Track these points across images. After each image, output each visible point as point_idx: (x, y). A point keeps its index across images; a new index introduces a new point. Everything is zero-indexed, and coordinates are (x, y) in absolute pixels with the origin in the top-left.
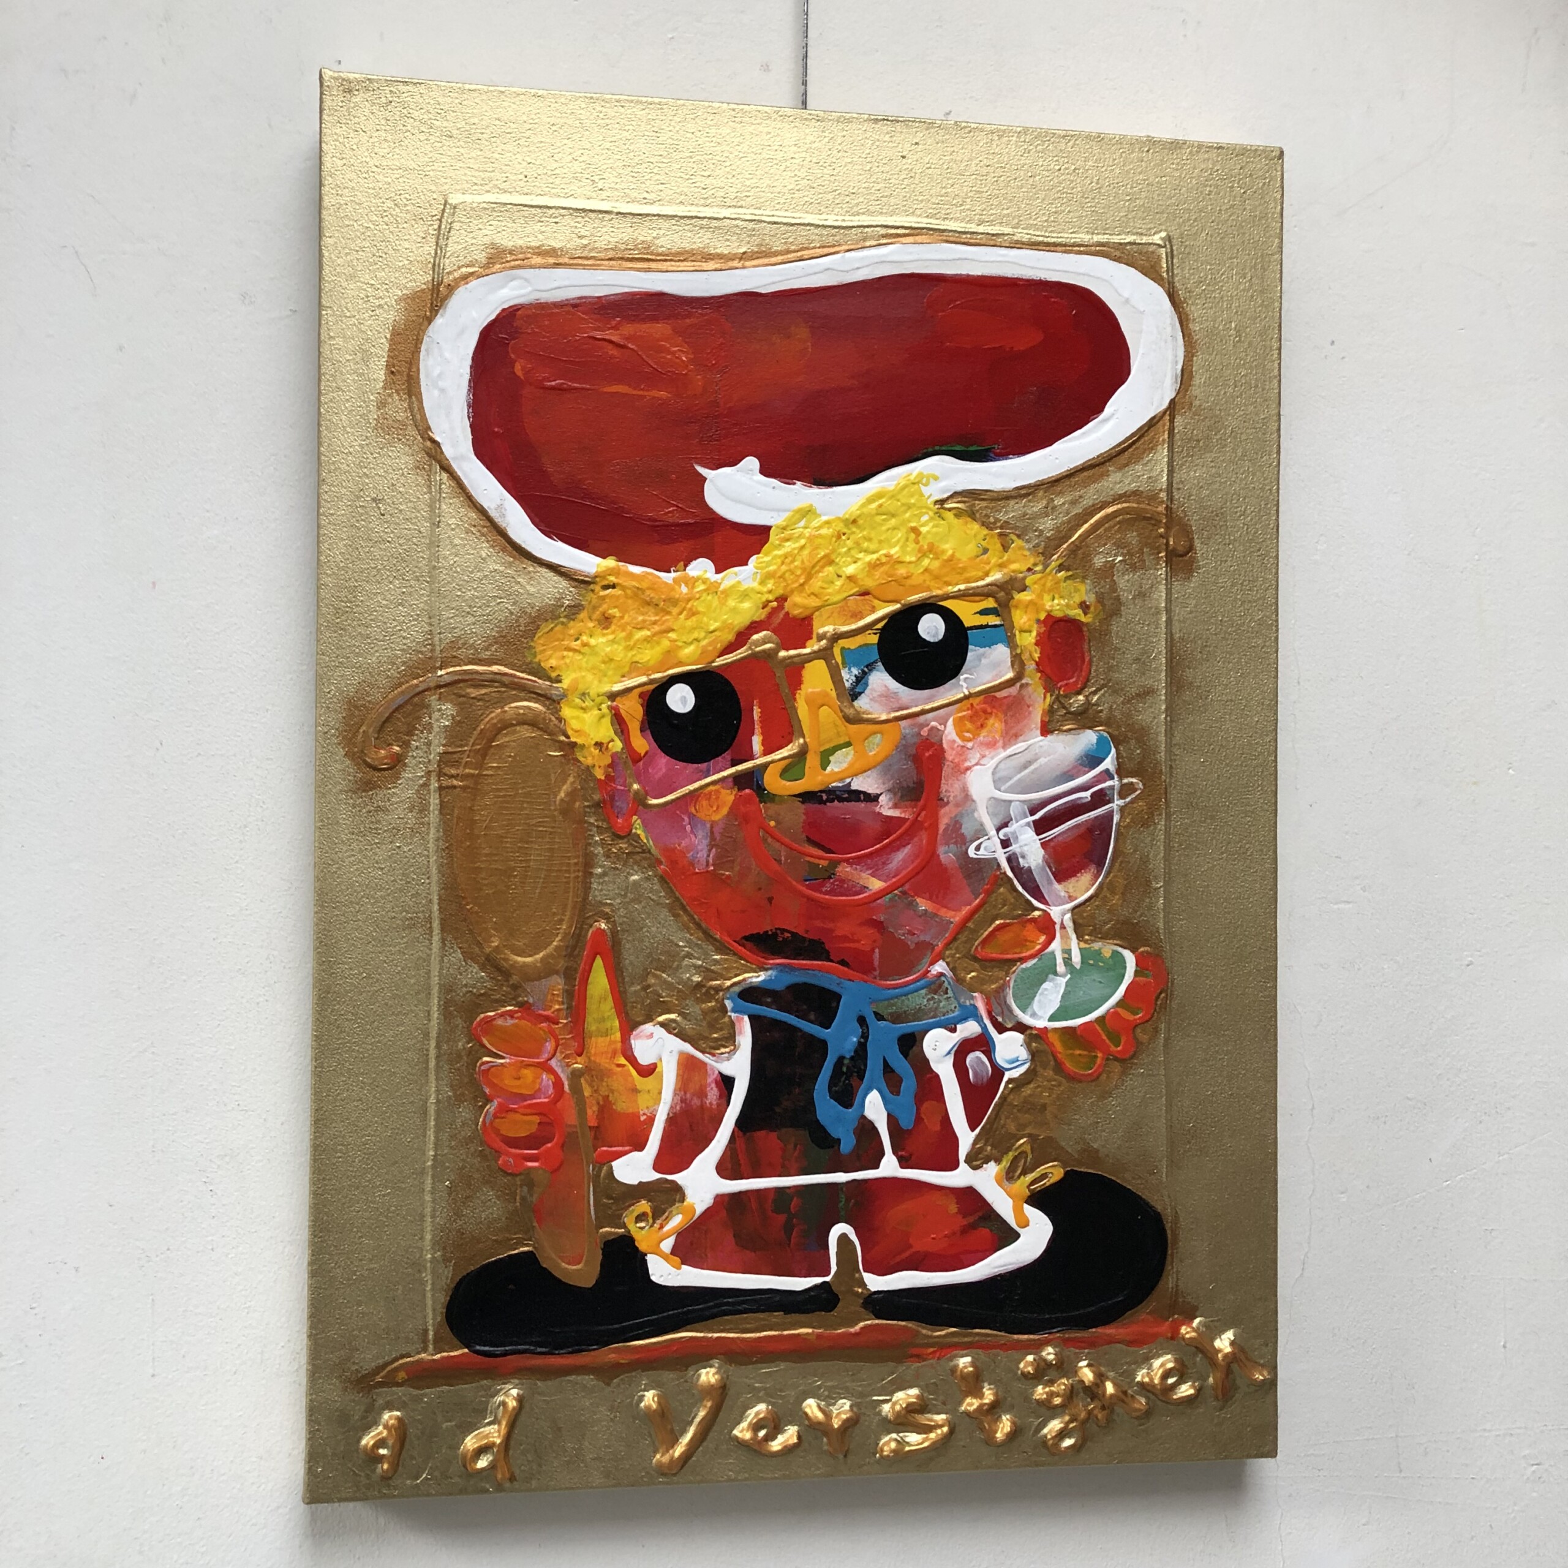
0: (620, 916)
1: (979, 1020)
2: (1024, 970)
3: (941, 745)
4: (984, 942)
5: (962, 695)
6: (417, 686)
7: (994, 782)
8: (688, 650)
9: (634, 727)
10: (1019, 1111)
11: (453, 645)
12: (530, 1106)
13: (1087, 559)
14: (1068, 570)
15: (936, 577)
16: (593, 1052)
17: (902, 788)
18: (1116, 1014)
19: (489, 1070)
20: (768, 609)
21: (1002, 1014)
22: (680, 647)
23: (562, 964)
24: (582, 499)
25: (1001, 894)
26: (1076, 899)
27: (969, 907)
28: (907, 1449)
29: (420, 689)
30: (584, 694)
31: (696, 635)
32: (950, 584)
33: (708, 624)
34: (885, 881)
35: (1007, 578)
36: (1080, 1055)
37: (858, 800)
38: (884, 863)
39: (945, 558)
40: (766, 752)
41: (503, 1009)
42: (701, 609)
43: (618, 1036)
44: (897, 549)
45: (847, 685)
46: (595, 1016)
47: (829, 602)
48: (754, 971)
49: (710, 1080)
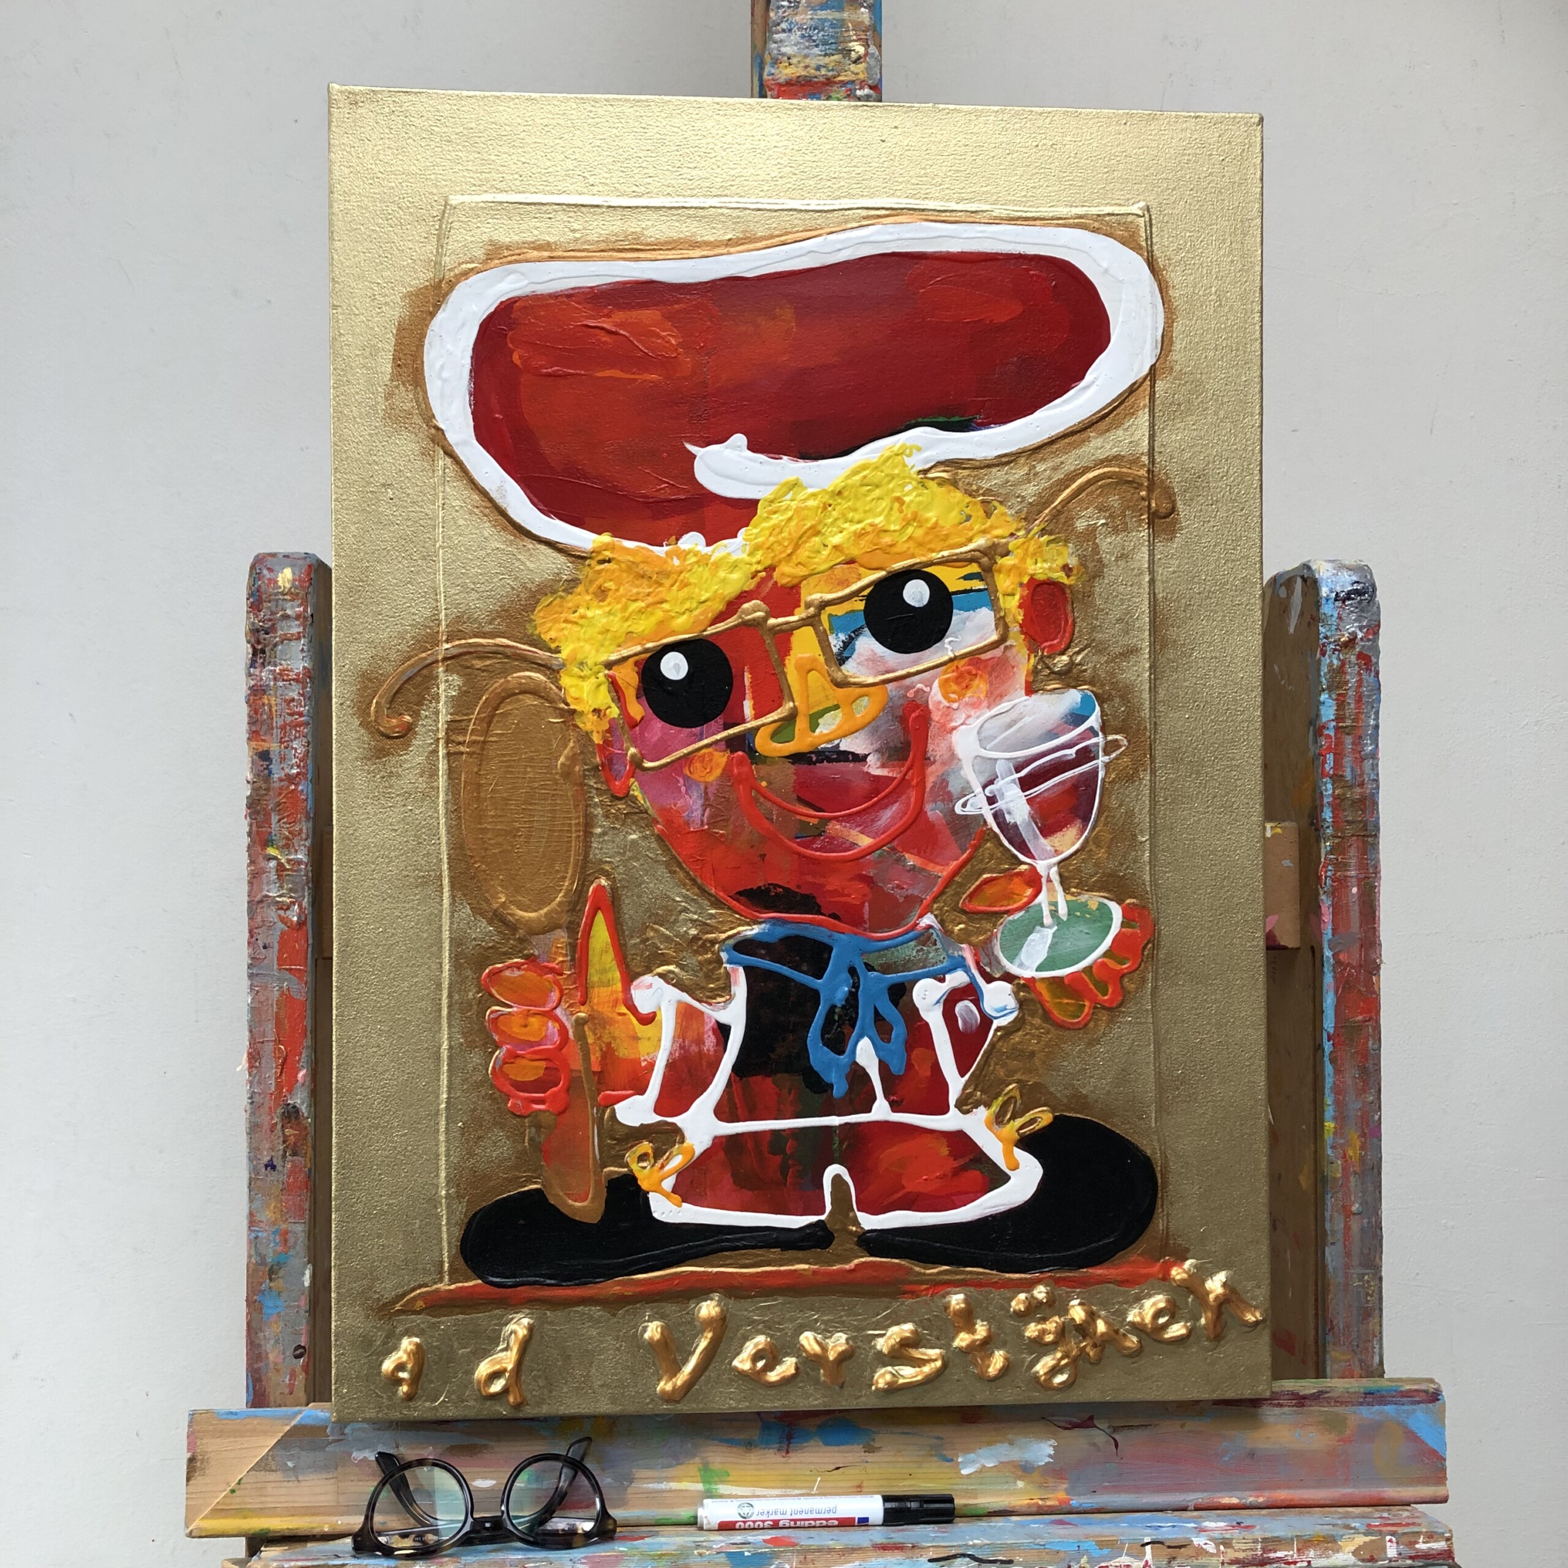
0: (619, 874)
1: (967, 970)
2: (1014, 921)
3: (927, 706)
4: (971, 896)
5: (946, 658)
6: (425, 659)
8: (681, 620)
9: (630, 694)
10: (1007, 1057)
11: (458, 619)
12: (535, 1052)
13: (1069, 522)
14: (1050, 534)
15: (920, 545)
16: (595, 1001)
17: (889, 748)
18: (1103, 964)
19: (497, 1018)
20: (757, 580)
21: (990, 964)
22: (673, 617)
23: (565, 919)
24: (578, 478)
25: (988, 849)
26: (1062, 853)
27: (955, 863)
28: (901, 1381)
29: (428, 661)
30: (582, 663)
31: (687, 605)
32: (933, 551)
33: (700, 595)
34: (873, 838)
35: (990, 543)
36: (1068, 1004)
37: (847, 760)
38: (873, 821)
39: (929, 525)
40: (757, 717)
41: (511, 961)
42: (692, 580)
43: (619, 986)
44: (881, 518)
45: (835, 650)
46: (597, 967)
47: (816, 571)
48: (749, 925)
49: (707, 1028)
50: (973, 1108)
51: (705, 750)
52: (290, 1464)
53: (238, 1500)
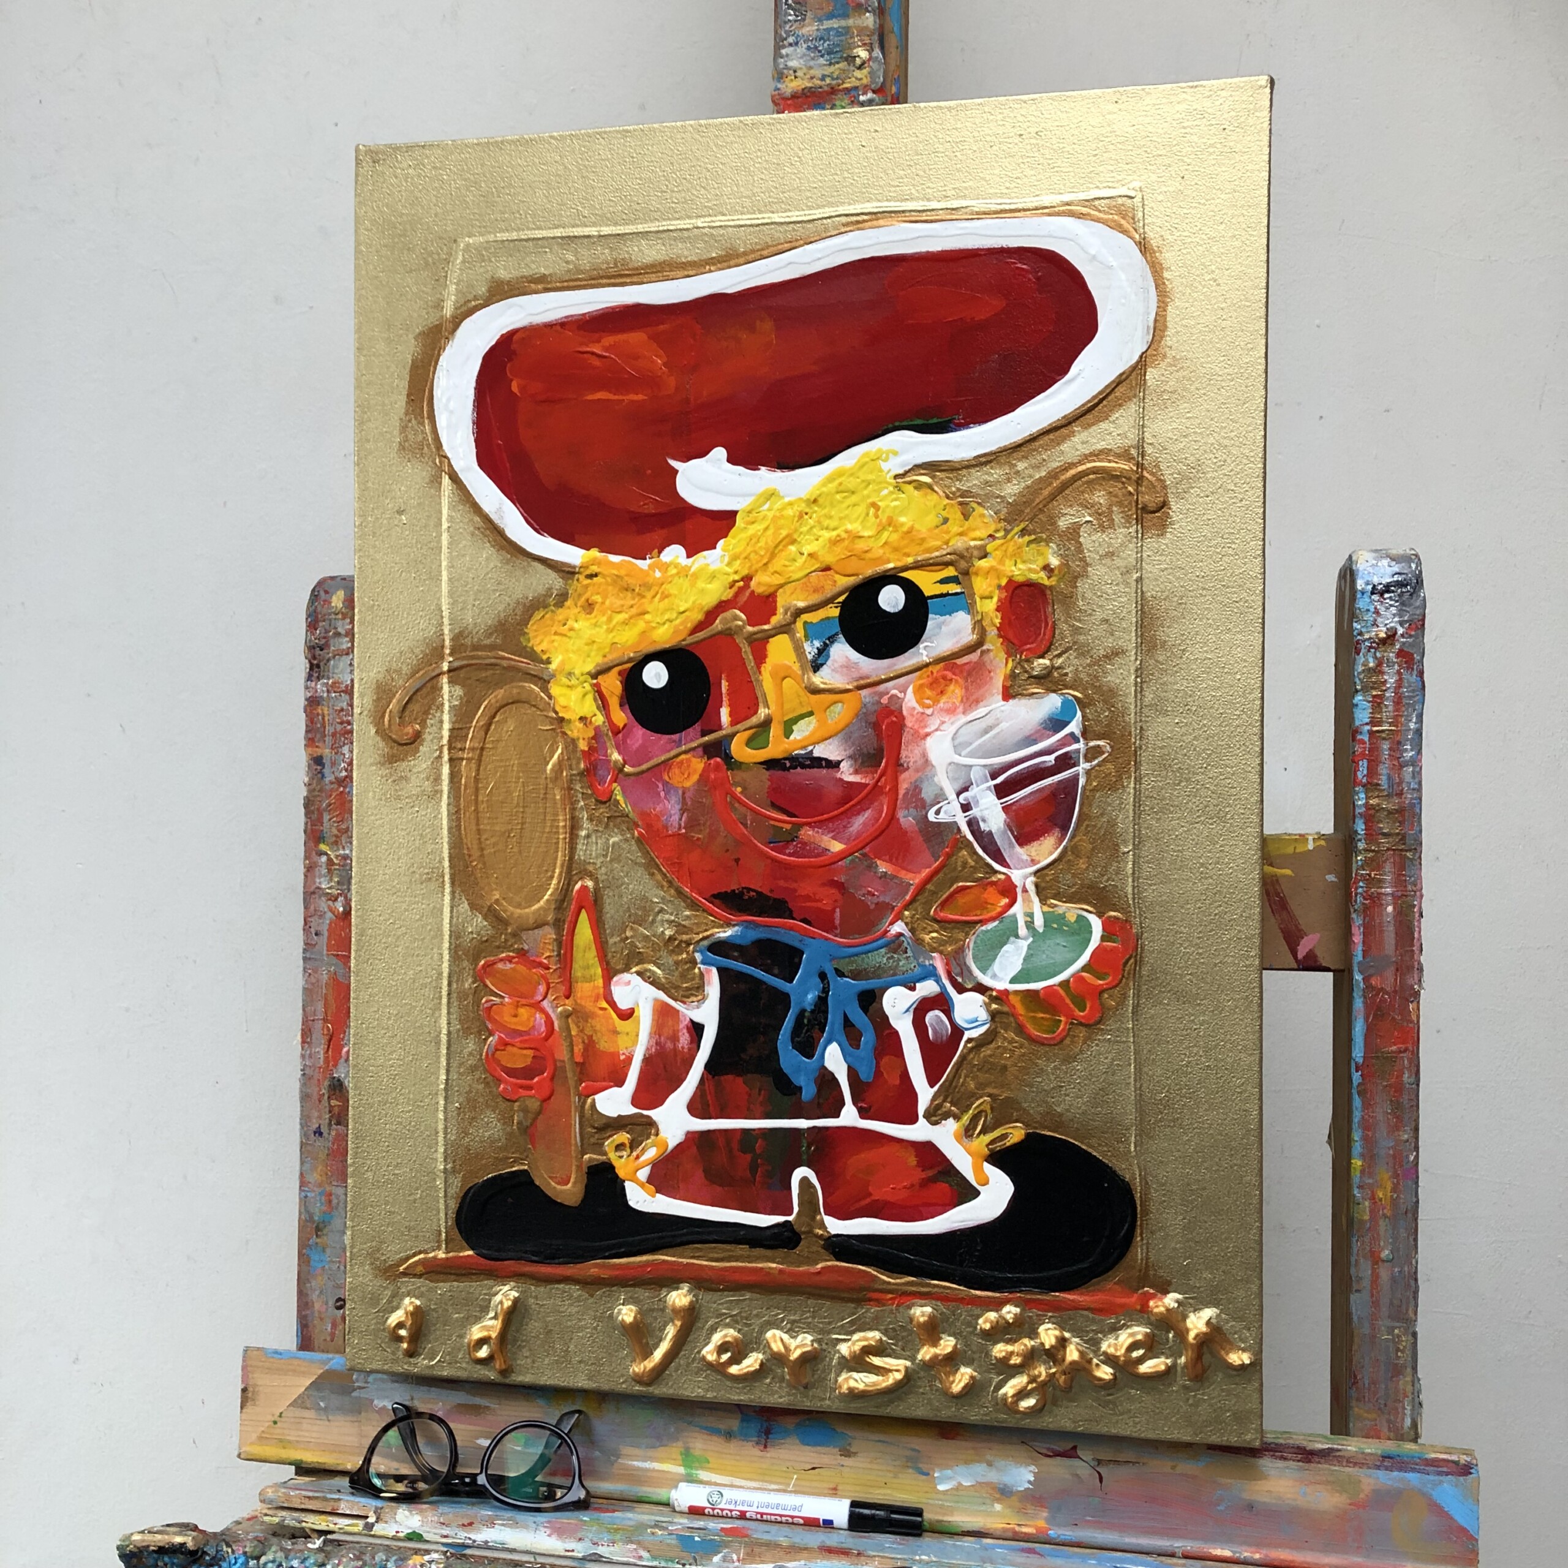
0: (602, 875)
1: (938, 981)
2: (987, 931)
3: (901, 713)
4: (943, 905)
5: (920, 663)
6: (431, 672)
7: (955, 747)
8: (662, 630)
9: (614, 703)
10: (979, 1070)
11: (460, 634)
12: (525, 1041)
13: (1052, 520)
14: (1031, 534)
15: (896, 549)
16: (579, 995)
17: (862, 755)
18: (1081, 979)
19: (491, 1008)
20: (735, 589)
21: (961, 974)
22: (654, 628)
23: (551, 916)
25: (961, 857)
26: (1039, 862)
27: (928, 870)
28: (863, 1388)
29: (434, 674)
30: (570, 674)
31: (667, 616)
32: (908, 555)
33: (680, 606)
34: (845, 844)
35: (968, 546)
36: (1043, 1018)
37: (820, 767)
38: (845, 827)
39: (905, 530)
40: (733, 723)
41: (503, 955)
42: (673, 591)
43: (600, 982)
44: (856, 525)
45: (810, 657)
46: (581, 963)
47: (791, 579)
48: (722, 926)
49: (681, 1026)
50: (942, 1119)
51: (683, 757)
52: (322, 1404)
53: (278, 1431)
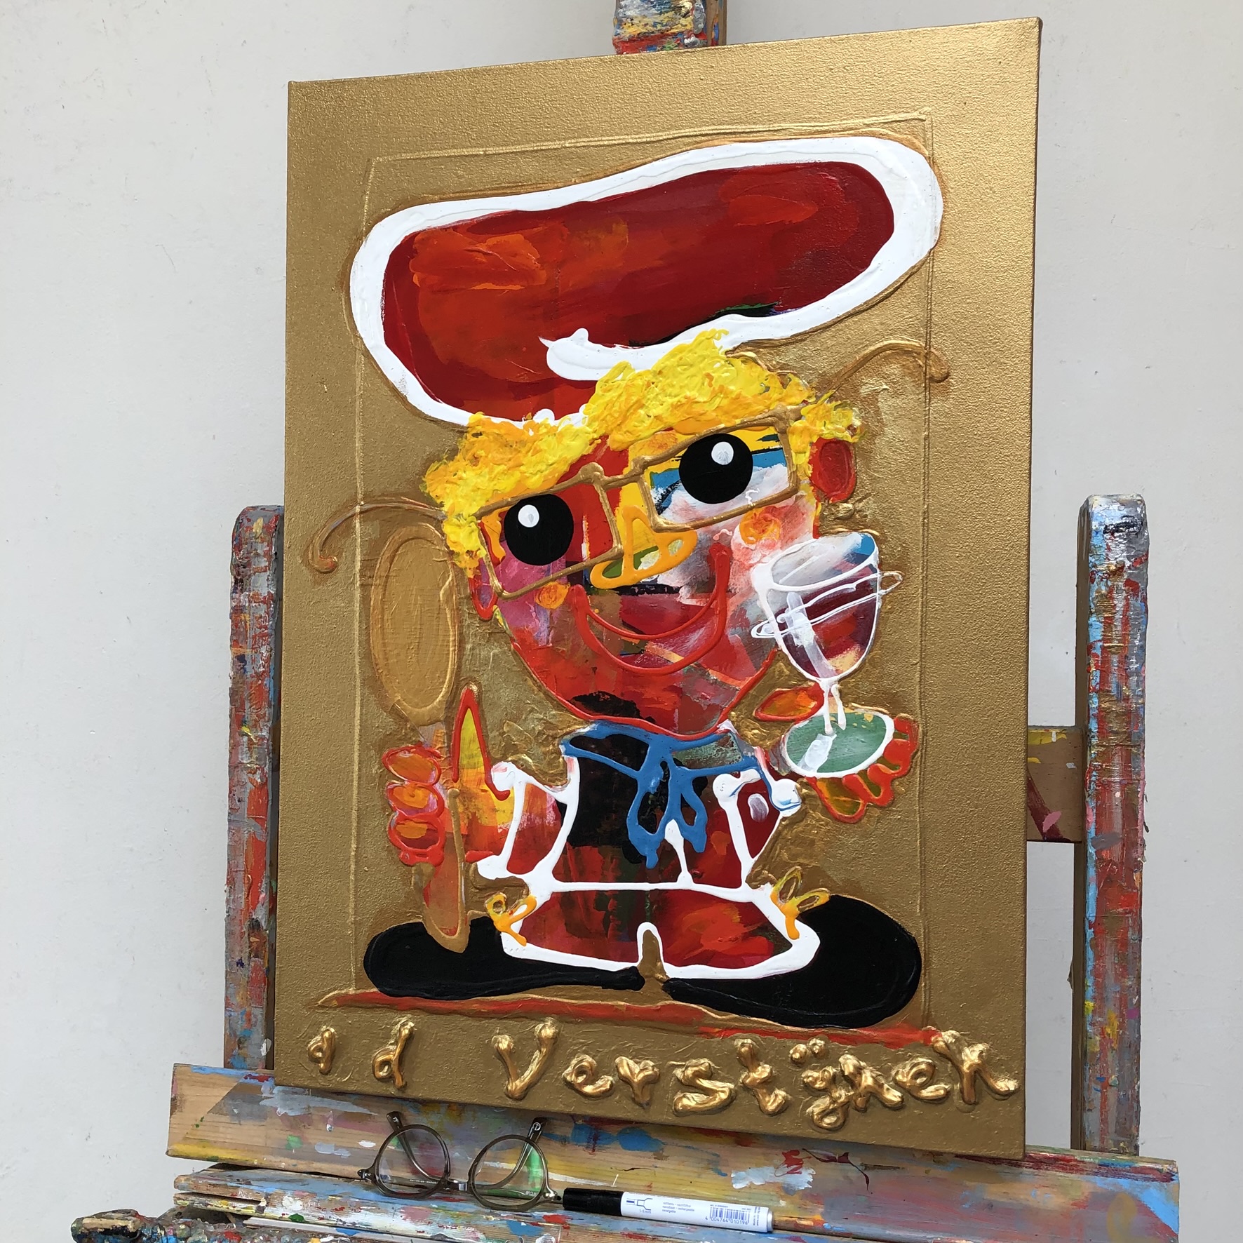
0: (485, 681)
1: (759, 769)
2: (799, 729)
3: (730, 548)
4: (763, 707)
5: (746, 507)
6: (346, 513)
8: (534, 480)
9: (495, 539)
10: (792, 844)
12: (421, 817)
13: (854, 389)
14: (838, 400)
15: (726, 413)
16: (465, 779)
17: (697, 582)
18: (876, 768)
20: (594, 446)
21: (778, 764)
23: (443, 714)
26: (842, 672)
27: (751, 678)
28: (696, 1105)
29: (349, 515)
30: (459, 515)
31: (539, 468)
32: (737, 417)
33: (548, 459)
34: (683, 656)
35: (785, 410)
36: (845, 801)
37: (663, 592)
38: (683, 642)
39: (733, 396)
40: (592, 556)
41: (404, 746)
42: (543, 448)
43: (482, 769)
44: (694, 392)
45: (655, 502)
46: (467, 753)
47: (641, 437)
48: (582, 724)
49: (548, 806)
50: (760, 884)
51: (551, 583)
52: (235, 1111)
53: (199, 1133)
